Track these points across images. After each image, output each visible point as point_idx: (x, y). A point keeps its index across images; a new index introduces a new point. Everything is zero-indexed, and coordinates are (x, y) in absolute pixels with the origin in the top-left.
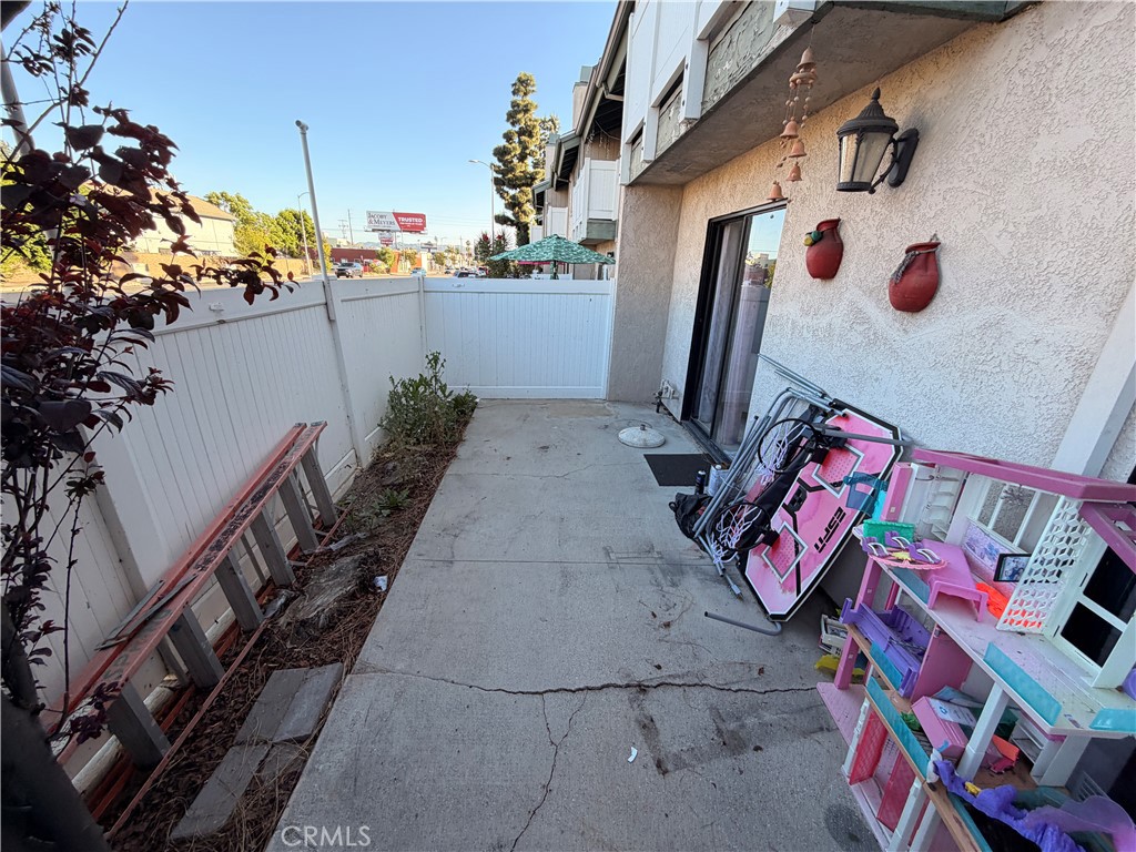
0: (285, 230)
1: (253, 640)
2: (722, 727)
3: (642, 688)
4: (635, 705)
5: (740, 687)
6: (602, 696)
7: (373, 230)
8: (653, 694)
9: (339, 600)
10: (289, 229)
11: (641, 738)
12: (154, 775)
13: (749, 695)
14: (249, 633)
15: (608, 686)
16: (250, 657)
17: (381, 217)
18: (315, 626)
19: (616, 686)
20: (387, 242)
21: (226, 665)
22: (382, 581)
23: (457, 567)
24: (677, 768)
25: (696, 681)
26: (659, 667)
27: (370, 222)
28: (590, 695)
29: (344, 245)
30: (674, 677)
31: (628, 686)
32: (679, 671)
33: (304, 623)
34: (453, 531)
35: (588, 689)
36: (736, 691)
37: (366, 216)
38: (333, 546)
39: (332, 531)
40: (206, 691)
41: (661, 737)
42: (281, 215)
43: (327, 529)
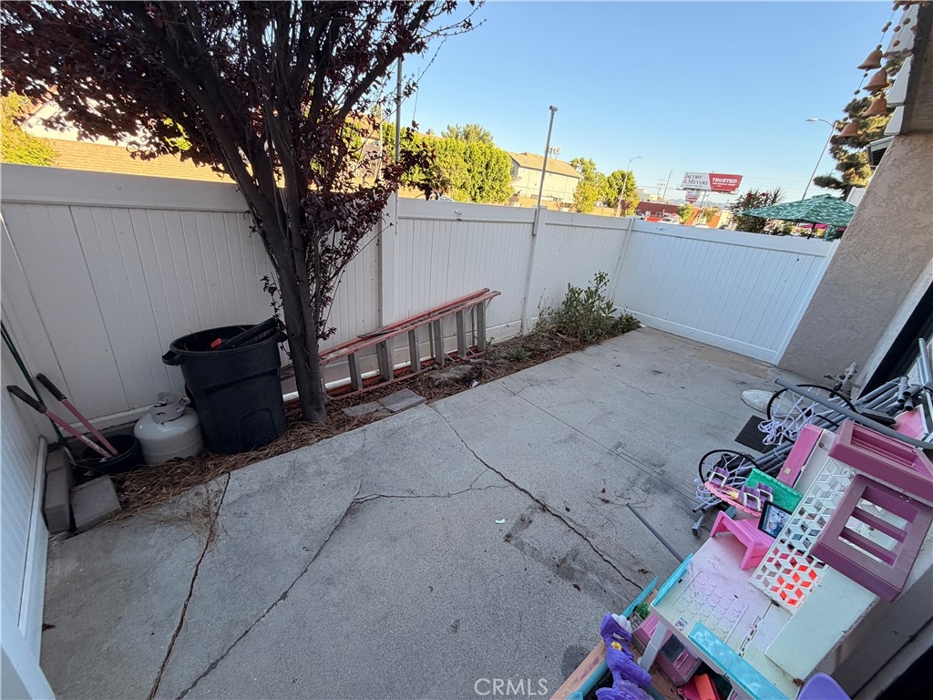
0: (611, 186)
1: (411, 375)
2: (569, 561)
3: (544, 508)
4: (530, 510)
5: (611, 561)
6: (517, 493)
7: (685, 189)
8: (547, 515)
9: (450, 379)
10: (614, 185)
11: (514, 522)
12: (354, 393)
13: (612, 569)
14: (412, 372)
15: (526, 492)
16: (406, 381)
17: (697, 177)
18: (433, 382)
19: (530, 495)
20: (692, 200)
21: (396, 377)
22: (476, 383)
23: (514, 398)
24: (516, 546)
25: (584, 534)
26: (568, 510)
27: (685, 182)
28: (512, 488)
29: (654, 200)
30: (571, 520)
31: (537, 501)
32: (579, 521)
33: (430, 378)
34: (532, 383)
35: (514, 484)
36: (606, 561)
37: (683, 175)
38: (472, 360)
39: (478, 354)
40: (385, 381)
41: (525, 531)
42: (613, 175)
43: (476, 351)
